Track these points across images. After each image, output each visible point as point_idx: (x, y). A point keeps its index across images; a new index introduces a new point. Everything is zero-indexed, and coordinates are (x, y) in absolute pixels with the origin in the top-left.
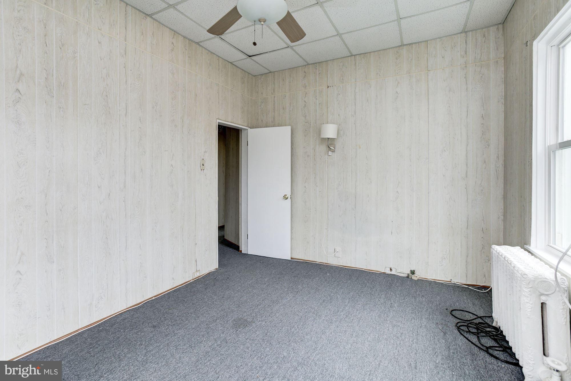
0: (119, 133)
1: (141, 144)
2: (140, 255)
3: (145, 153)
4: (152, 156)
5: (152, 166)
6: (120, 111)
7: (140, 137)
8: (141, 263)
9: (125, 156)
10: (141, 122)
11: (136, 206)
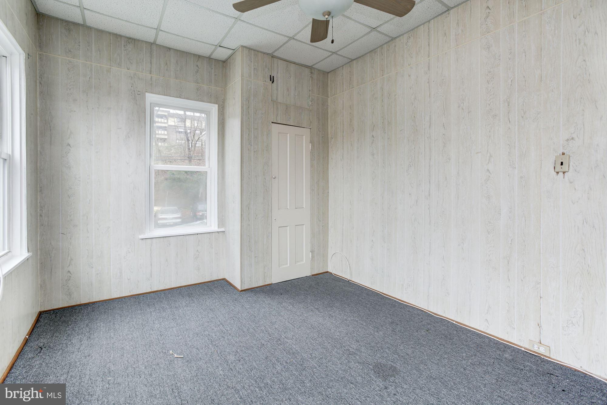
0: (424, 145)
1: (445, 151)
2: (443, 267)
3: (450, 160)
4: (459, 162)
5: (458, 173)
6: (424, 125)
7: (444, 144)
8: (443, 275)
9: (429, 166)
10: (444, 128)
11: (440, 216)
